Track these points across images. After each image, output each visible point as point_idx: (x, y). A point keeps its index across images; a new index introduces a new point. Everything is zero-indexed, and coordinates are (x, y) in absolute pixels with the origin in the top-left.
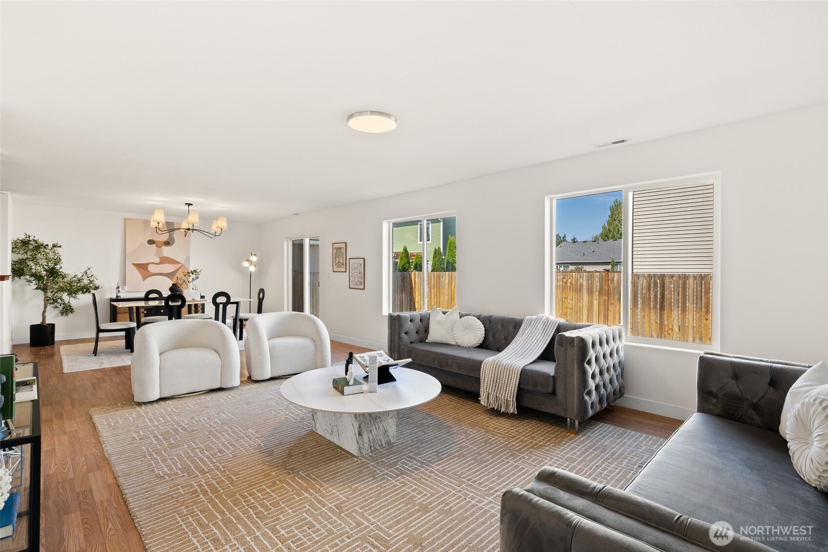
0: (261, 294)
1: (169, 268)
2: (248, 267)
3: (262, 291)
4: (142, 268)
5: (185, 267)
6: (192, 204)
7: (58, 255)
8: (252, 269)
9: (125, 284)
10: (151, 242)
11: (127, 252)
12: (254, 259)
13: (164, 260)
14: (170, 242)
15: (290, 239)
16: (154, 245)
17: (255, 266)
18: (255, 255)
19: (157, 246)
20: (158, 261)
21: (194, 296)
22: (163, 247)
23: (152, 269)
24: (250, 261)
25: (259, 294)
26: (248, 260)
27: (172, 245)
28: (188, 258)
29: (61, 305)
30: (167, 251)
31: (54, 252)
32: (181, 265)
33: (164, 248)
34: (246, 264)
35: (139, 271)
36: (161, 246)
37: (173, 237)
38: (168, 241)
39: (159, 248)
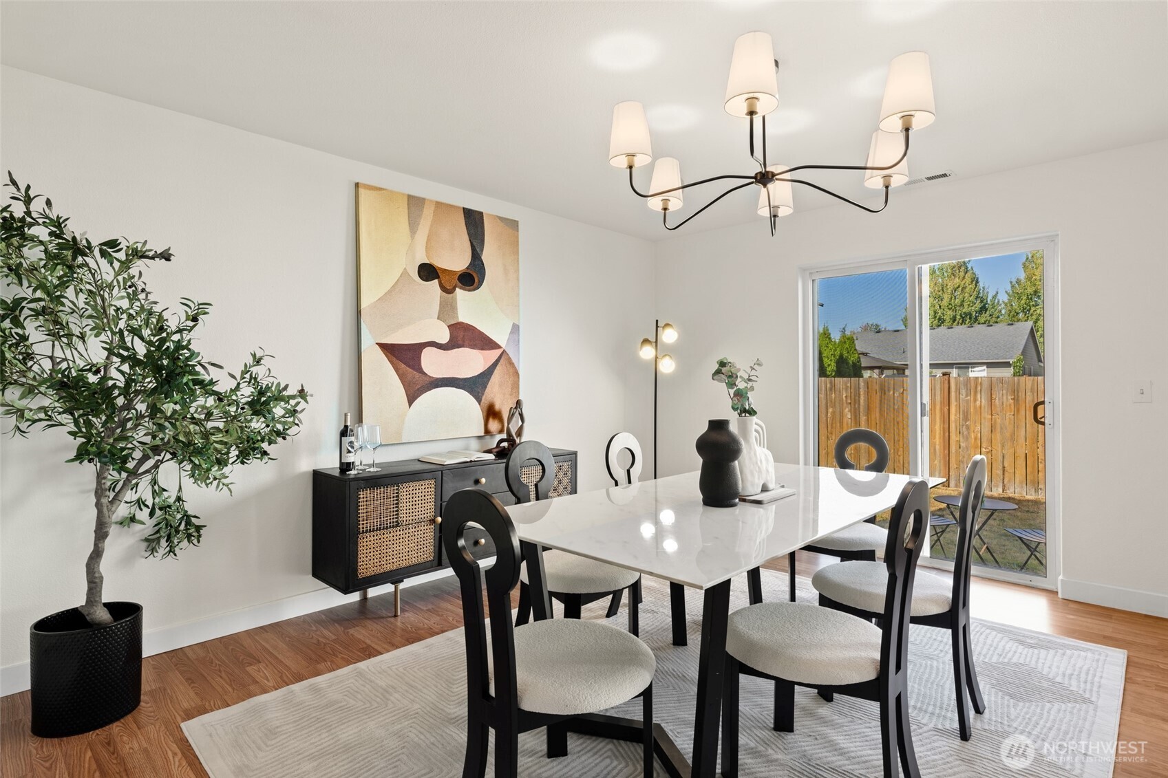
4: (404, 357)
5: (509, 360)
7: (142, 296)
8: (667, 367)
9: (360, 420)
10: (428, 272)
11: (365, 304)
14: (475, 276)
16: (436, 282)
18: (669, 326)
19: (443, 288)
20: (444, 336)
22: (458, 290)
23: (433, 363)
26: (648, 342)
27: (478, 288)
28: (516, 332)
29: (152, 514)
30: (469, 307)
31: (130, 284)
32: (502, 350)
33: (461, 295)
35: (397, 370)
36: (454, 289)
37: (482, 258)
38: (469, 271)
39: (450, 293)
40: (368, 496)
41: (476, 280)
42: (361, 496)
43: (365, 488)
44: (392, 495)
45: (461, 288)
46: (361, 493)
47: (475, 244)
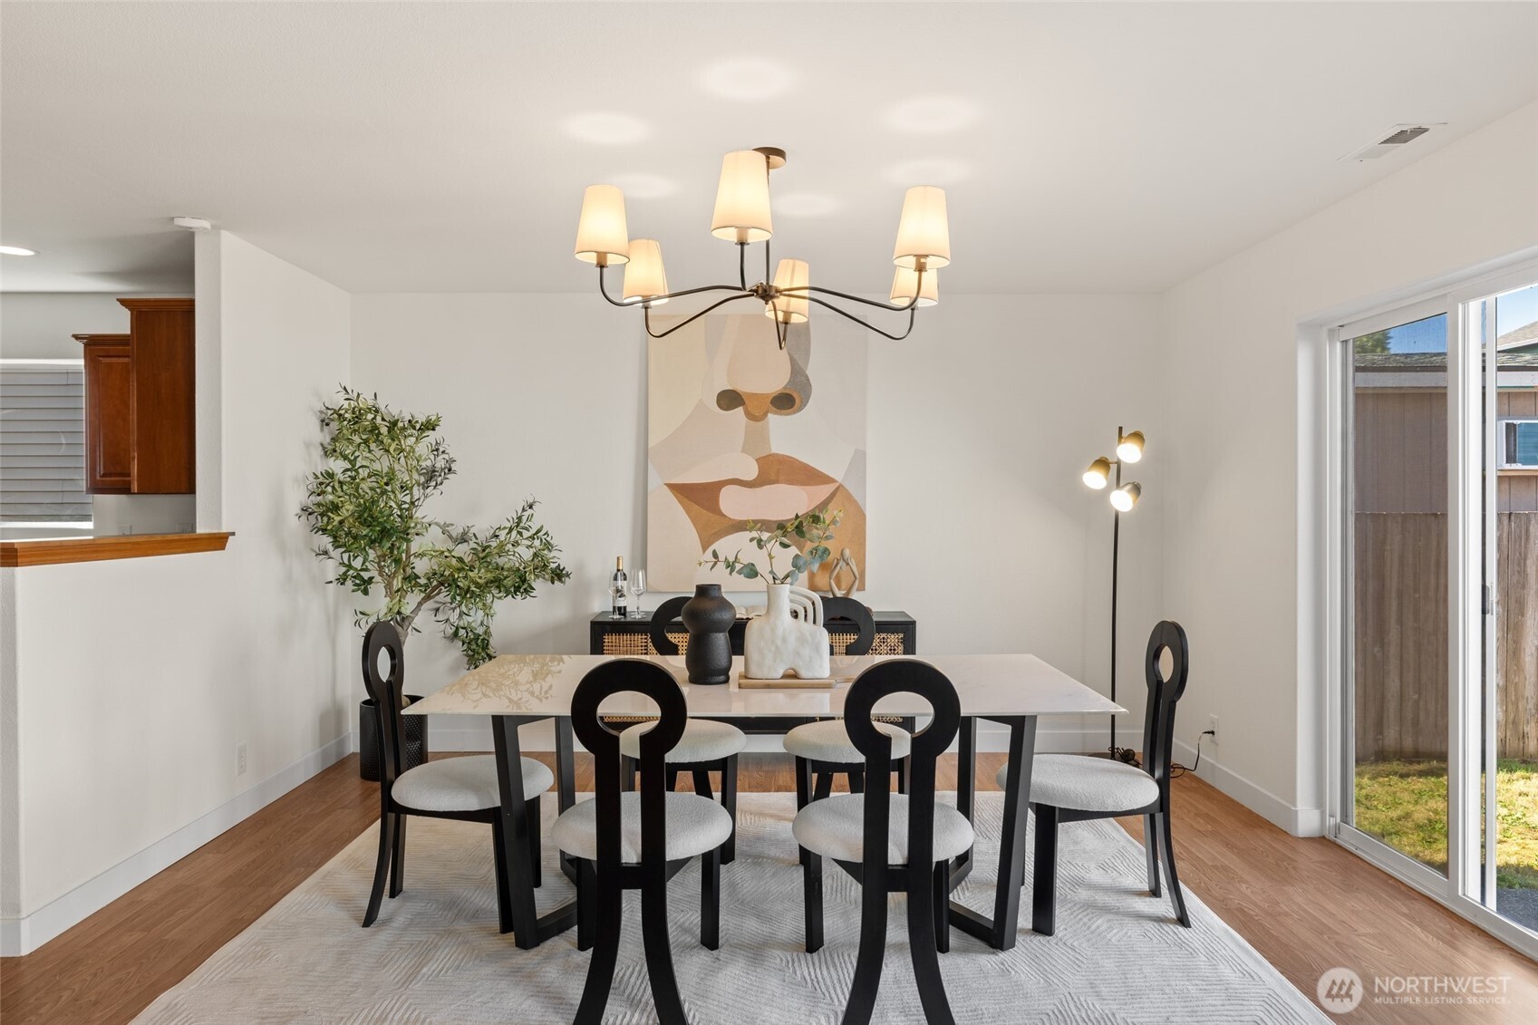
0: (1167, 655)
1: (790, 501)
2: (1104, 494)
3: (1169, 636)
4: (699, 497)
5: (849, 497)
6: (780, 153)
8: (1122, 501)
10: (730, 399)
11: (653, 442)
12: (1129, 453)
13: (777, 470)
14: (795, 395)
15: (1332, 333)
16: (740, 410)
17: (1137, 489)
18: (1138, 436)
19: (749, 415)
20: (751, 472)
21: (798, 654)
22: (770, 416)
23: (733, 504)
24: (1114, 468)
25: (1154, 656)
26: (1103, 463)
27: (800, 409)
28: (859, 459)
30: (784, 434)
32: (837, 485)
33: (775, 420)
34: (1095, 480)
36: (765, 415)
37: (808, 372)
38: (787, 392)
39: (758, 421)
40: (614, 641)
41: (797, 401)
42: (606, 640)
43: (611, 632)
44: (640, 644)
45: (775, 413)
46: (606, 637)
47: (796, 356)
